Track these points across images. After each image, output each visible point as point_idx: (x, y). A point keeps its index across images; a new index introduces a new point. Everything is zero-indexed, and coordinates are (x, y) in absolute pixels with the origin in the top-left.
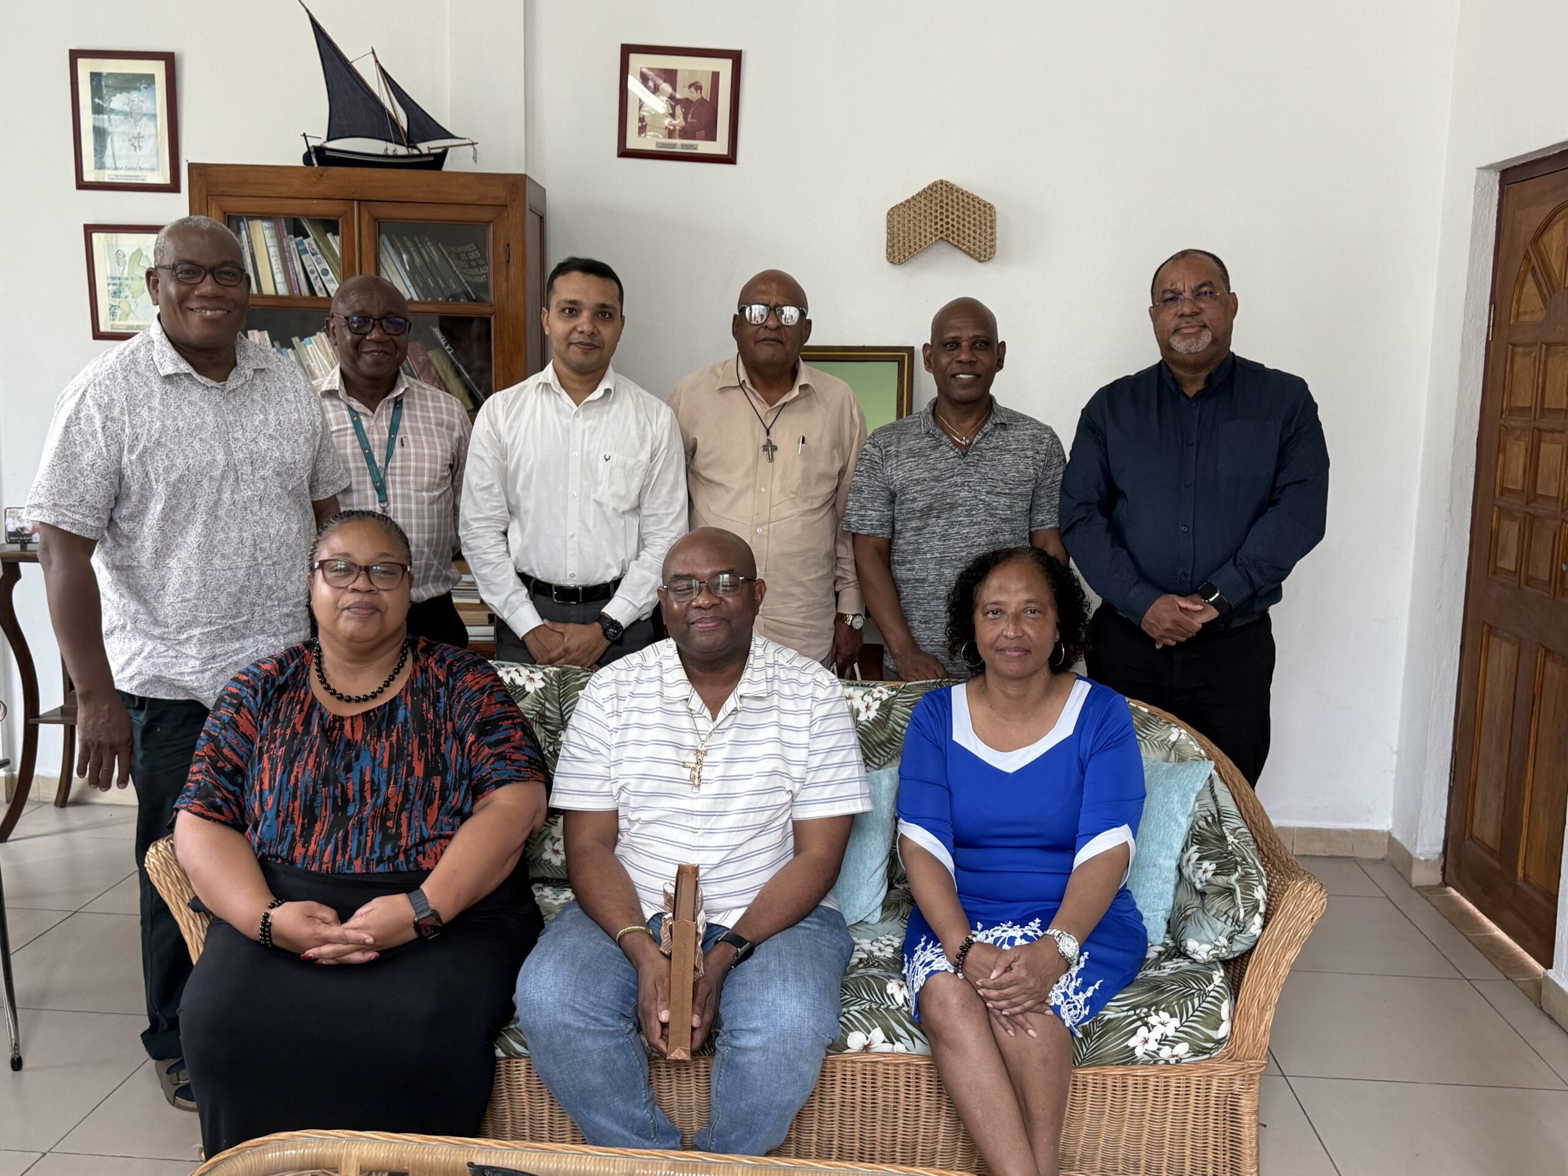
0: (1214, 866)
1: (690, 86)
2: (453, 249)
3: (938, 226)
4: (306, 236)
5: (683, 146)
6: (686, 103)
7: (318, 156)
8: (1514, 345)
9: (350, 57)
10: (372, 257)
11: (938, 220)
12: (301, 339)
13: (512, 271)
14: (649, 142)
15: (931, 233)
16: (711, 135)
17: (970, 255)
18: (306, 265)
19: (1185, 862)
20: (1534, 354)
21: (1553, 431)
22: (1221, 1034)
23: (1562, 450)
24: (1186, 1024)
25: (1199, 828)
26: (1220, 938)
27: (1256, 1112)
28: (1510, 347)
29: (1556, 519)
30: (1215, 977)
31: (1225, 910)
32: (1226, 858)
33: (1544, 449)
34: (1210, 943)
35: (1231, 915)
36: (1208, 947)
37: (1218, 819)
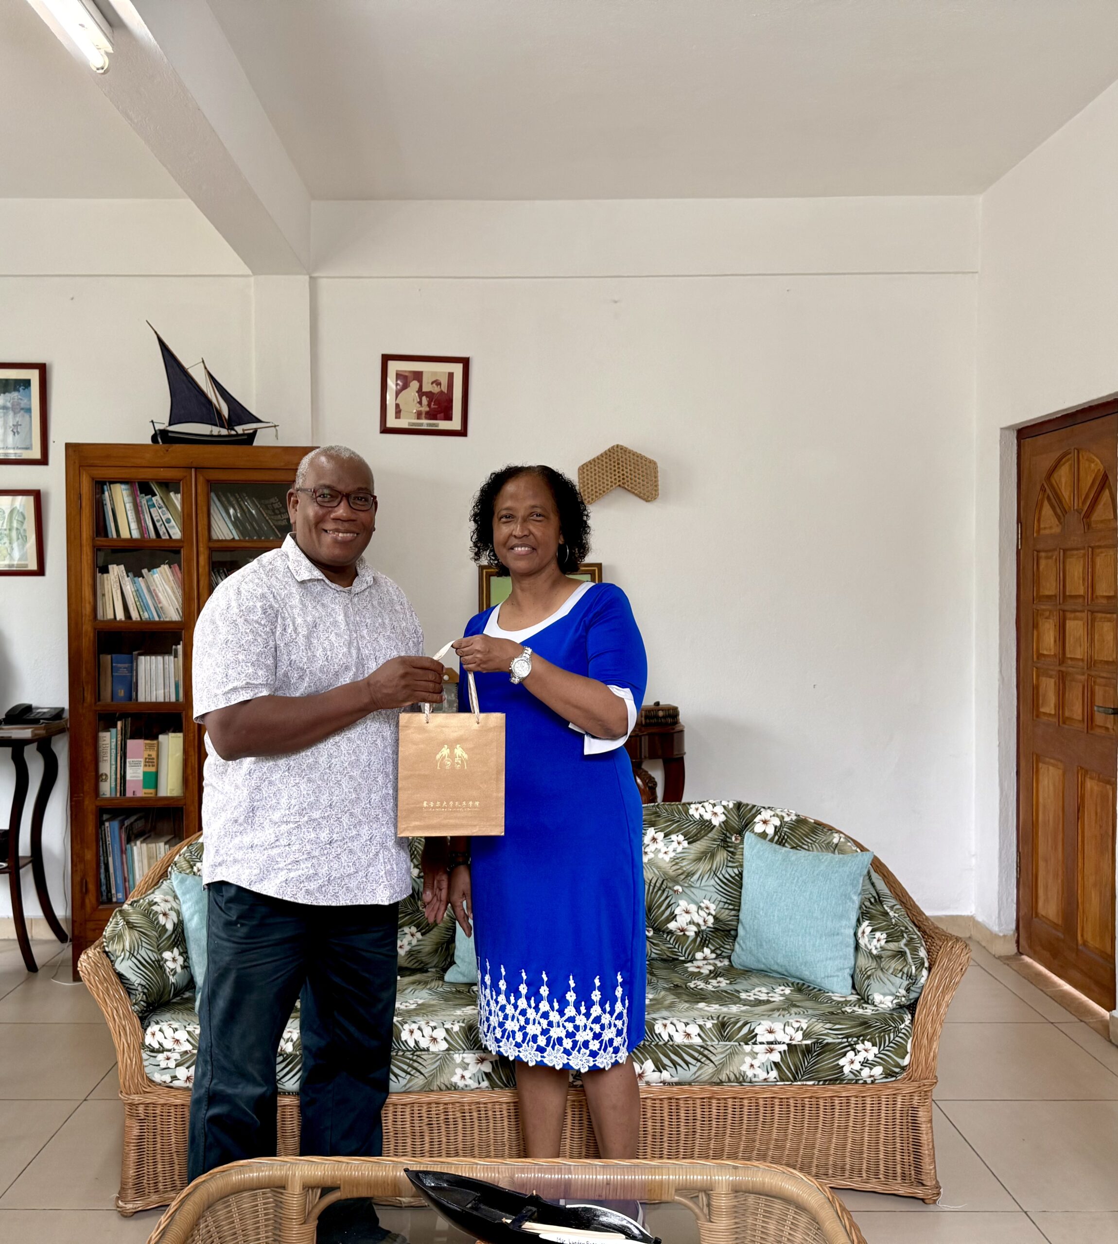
0: (884, 936)
2: (263, 501)
3: (617, 477)
4: (154, 495)
7: (162, 437)
8: (1038, 551)
9: (186, 364)
10: (205, 509)
11: (616, 473)
12: (149, 571)
15: (612, 482)
16: (449, 417)
17: (640, 497)
18: (154, 516)
19: (859, 934)
20: (1054, 557)
21: (1075, 611)
22: (906, 1061)
23: (1084, 624)
24: (883, 1052)
25: (866, 907)
26: (900, 990)
27: (931, 1121)
28: (1035, 553)
29: (1083, 674)
30: (906, 1019)
31: (900, 968)
32: (893, 928)
33: (1070, 624)
34: (892, 994)
35: (905, 972)
36: (891, 998)
37: (879, 900)
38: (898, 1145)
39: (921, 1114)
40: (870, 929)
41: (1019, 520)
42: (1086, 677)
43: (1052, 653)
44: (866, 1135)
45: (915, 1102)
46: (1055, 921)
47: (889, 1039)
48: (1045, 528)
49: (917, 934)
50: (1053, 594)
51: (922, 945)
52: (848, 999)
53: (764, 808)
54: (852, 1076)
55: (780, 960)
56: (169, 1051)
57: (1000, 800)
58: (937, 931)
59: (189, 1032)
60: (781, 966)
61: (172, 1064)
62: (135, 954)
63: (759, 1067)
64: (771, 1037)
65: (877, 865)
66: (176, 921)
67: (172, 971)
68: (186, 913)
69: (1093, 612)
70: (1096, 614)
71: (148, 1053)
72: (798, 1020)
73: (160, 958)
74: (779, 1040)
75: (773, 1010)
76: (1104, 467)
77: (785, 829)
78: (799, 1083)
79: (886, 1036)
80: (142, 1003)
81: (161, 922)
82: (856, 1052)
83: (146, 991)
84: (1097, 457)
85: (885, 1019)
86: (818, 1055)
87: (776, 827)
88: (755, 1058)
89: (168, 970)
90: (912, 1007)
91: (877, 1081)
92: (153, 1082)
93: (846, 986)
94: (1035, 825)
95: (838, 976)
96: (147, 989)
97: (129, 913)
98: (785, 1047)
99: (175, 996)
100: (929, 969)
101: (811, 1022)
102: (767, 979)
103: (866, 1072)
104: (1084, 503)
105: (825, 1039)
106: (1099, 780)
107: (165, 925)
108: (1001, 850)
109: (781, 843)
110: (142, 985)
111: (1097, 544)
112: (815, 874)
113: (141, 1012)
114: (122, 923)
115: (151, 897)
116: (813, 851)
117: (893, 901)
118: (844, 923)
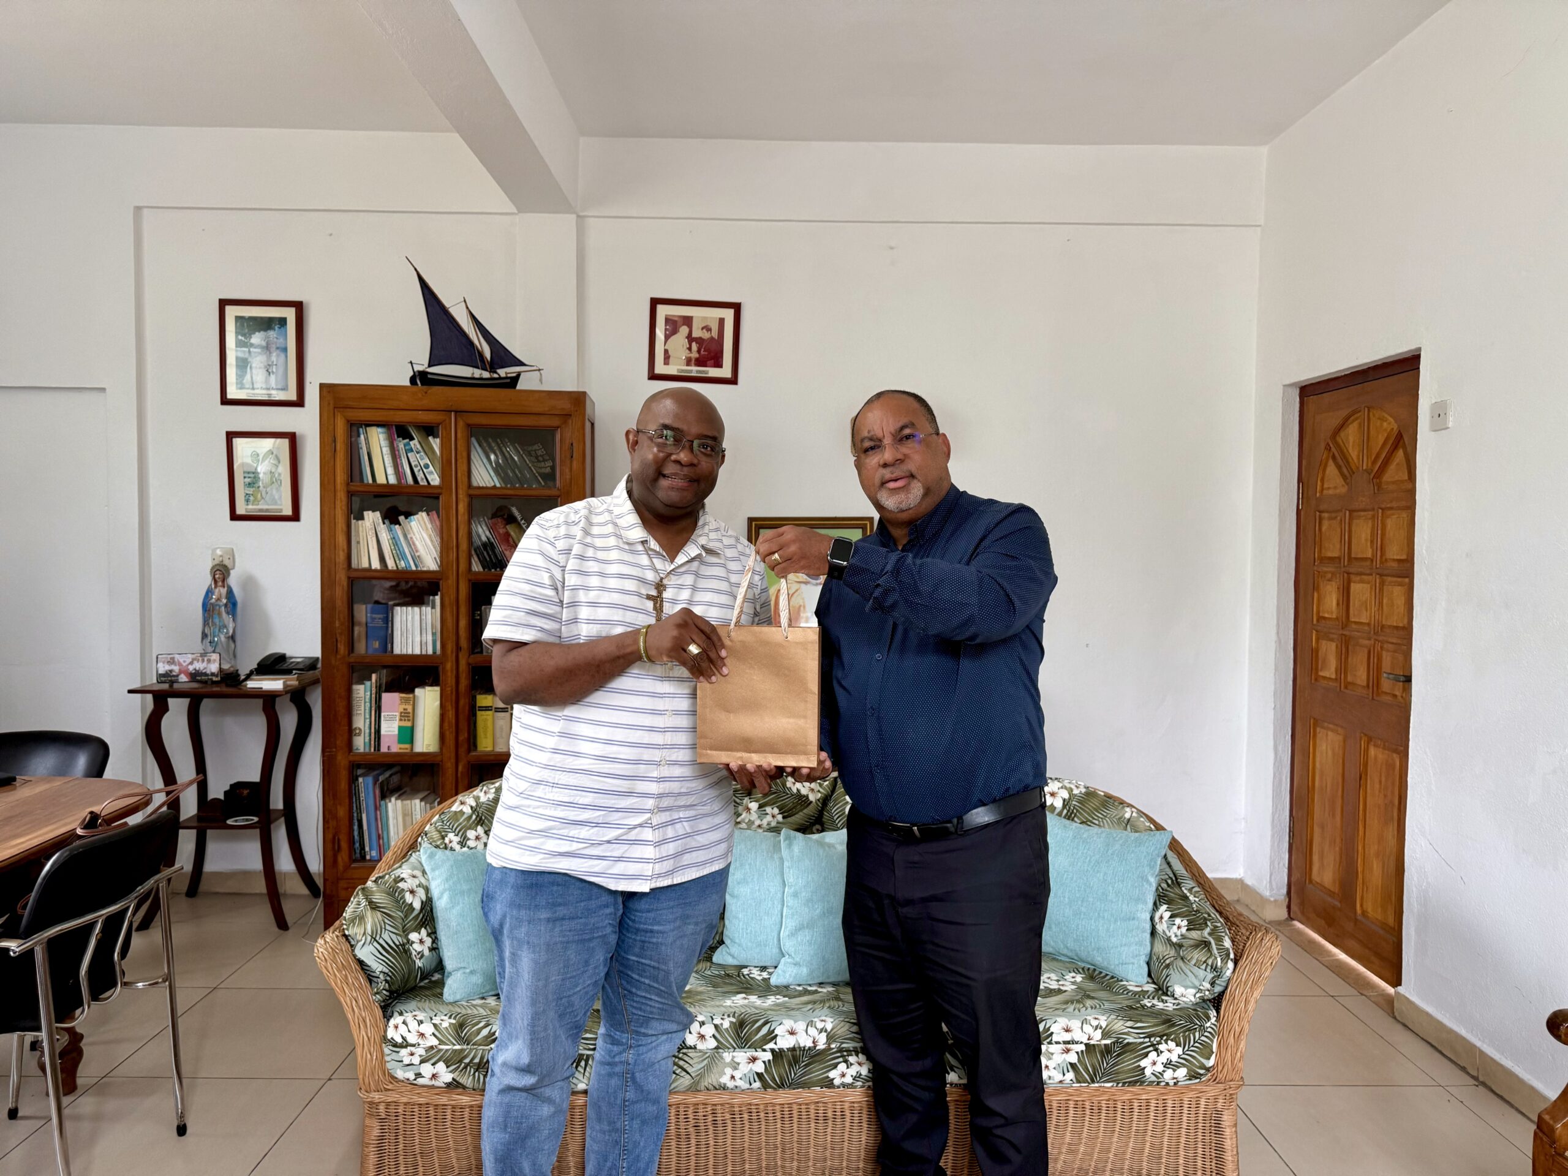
0: (1185, 923)
1: (703, 329)
2: (525, 448)
4: (412, 439)
5: (697, 372)
6: (700, 341)
7: (421, 378)
8: (1321, 512)
9: (447, 304)
10: (465, 454)
12: (406, 518)
13: (575, 464)
14: (671, 370)
16: (718, 364)
18: (411, 460)
19: (1157, 919)
20: (1339, 518)
21: (1361, 574)
22: (1211, 1063)
23: (1371, 588)
24: (1187, 1052)
25: (1163, 889)
26: (1204, 983)
27: (1235, 1125)
28: (1318, 513)
29: (1369, 639)
30: (1212, 1016)
31: (1204, 960)
32: (1194, 915)
33: (1355, 588)
34: (1195, 987)
35: (1210, 963)
36: (1193, 991)
37: (1176, 882)
38: (1200, 1151)
39: (1225, 1118)
40: (1168, 914)
41: (1300, 480)
42: (1372, 642)
43: (1334, 616)
44: (1166, 1139)
45: (1220, 1106)
46: (1332, 890)
47: (1194, 1039)
48: (1329, 488)
49: (1219, 921)
50: (1336, 556)
51: (1226, 934)
52: (1145, 989)
54: (1154, 1078)
55: (1071, 944)
56: (413, 1045)
57: (1274, 764)
58: (1242, 919)
59: (435, 1025)
60: (1071, 951)
61: (416, 1060)
62: (377, 939)
63: (1054, 1068)
64: (1067, 1037)
65: (1175, 845)
66: (424, 898)
67: (418, 954)
68: (435, 893)
69: (1381, 575)
70: (1385, 578)
71: (391, 1047)
72: (1097, 1016)
73: (405, 941)
74: (1076, 1040)
75: (1066, 1002)
76: (1399, 426)
77: (1074, 803)
78: (1096, 1085)
79: (1191, 1035)
80: (384, 992)
81: (407, 901)
82: (1159, 1053)
83: (388, 978)
84: (1391, 416)
85: (1189, 1017)
86: (1118, 1055)
87: (1064, 800)
88: (1050, 1059)
89: (414, 953)
90: (1217, 1002)
91: (1180, 1083)
92: (396, 1078)
93: (1141, 974)
94: (1310, 790)
95: (1133, 964)
96: (390, 977)
97: (372, 892)
98: (1082, 1047)
99: (422, 979)
100: (1236, 962)
101: (1110, 1019)
102: (1055, 963)
103: (1168, 1075)
104: (1374, 462)
105: (1125, 1039)
106: (1384, 748)
107: (412, 903)
108: (1273, 815)
109: (1069, 817)
110: (384, 973)
111: (1388, 506)
112: (1110, 852)
113: (384, 1001)
114: (364, 903)
115: (398, 872)
116: (1104, 827)
117: (1191, 883)
118: (1140, 906)
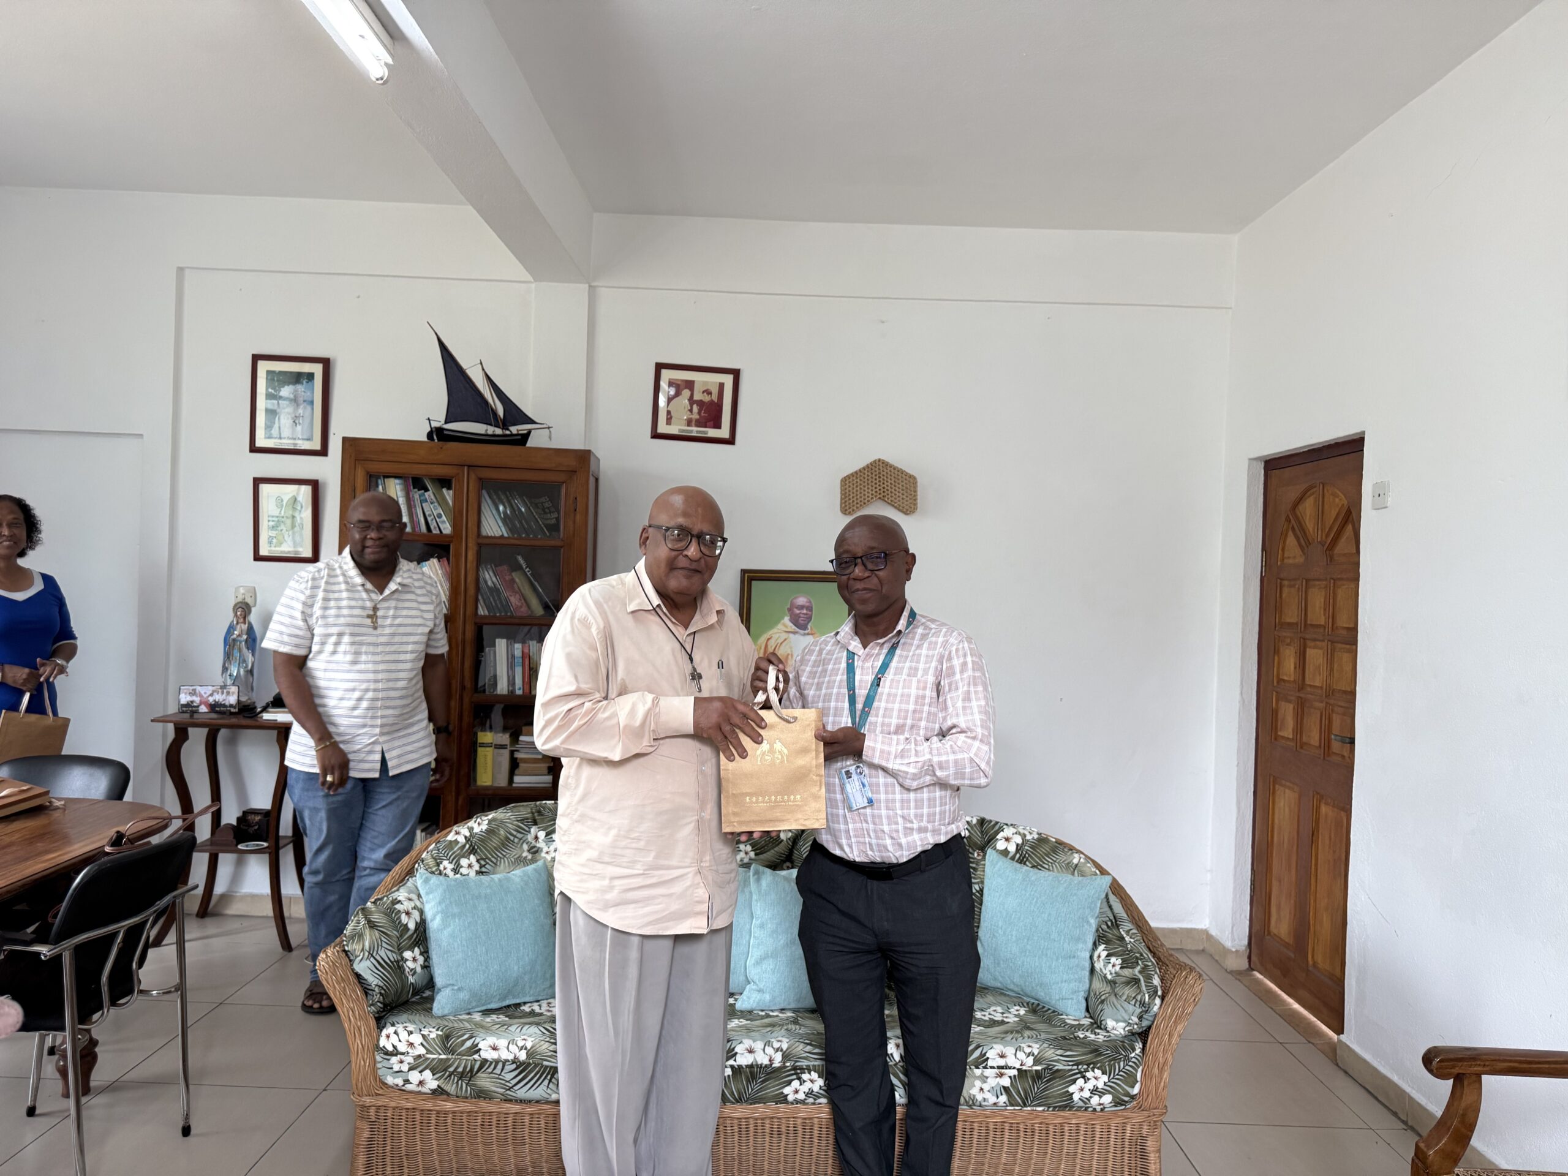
0: (1119, 961)
1: (703, 392)
2: (533, 500)
3: (877, 490)
4: (427, 490)
5: (698, 432)
6: (700, 403)
7: (438, 434)
8: (1282, 579)
9: (464, 365)
10: (476, 506)
11: (877, 486)
13: (578, 517)
14: (673, 430)
15: (872, 494)
16: (718, 425)
17: (899, 510)
18: (425, 510)
19: (1095, 958)
20: (1297, 586)
21: (1315, 640)
22: (1136, 1090)
23: (1324, 654)
24: (1113, 1080)
25: (1103, 930)
26: (1133, 1018)
27: (1159, 1151)
28: (1279, 580)
29: (1322, 702)
30: (1137, 1048)
31: (1133, 996)
32: (1128, 954)
33: (1310, 652)
34: (1125, 1021)
35: (1139, 999)
36: (1123, 1025)
37: (1115, 923)
38: (1126, 1174)
39: (1149, 1143)
40: (1105, 953)
41: (1264, 549)
42: (1324, 705)
43: (1292, 679)
44: (1094, 1162)
45: (1144, 1132)
46: (1287, 940)
47: (1119, 1068)
48: (1289, 558)
49: (1151, 961)
50: (1295, 621)
51: (1156, 973)
52: (1081, 1023)
53: (1007, 825)
54: (1081, 1104)
55: (1017, 980)
56: (403, 1054)
57: (1237, 819)
58: (1171, 959)
59: (423, 1036)
60: (1017, 986)
61: (405, 1068)
62: (374, 954)
63: (989, 1091)
64: (1002, 1062)
65: (1116, 888)
66: (418, 920)
67: (411, 971)
68: (429, 914)
69: (1333, 642)
70: (1336, 644)
71: (382, 1055)
72: (1030, 1044)
73: (400, 958)
74: (1009, 1065)
75: (1006, 1032)
76: (1348, 503)
77: (1026, 848)
78: (1029, 1108)
79: (1117, 1064)
80: (379, 1004)
81: (403, 921)
82: (1086, 1080)
83: (383, 992)
84: (1342, 493)
85: (1116, 1047)
86: (1048, 1081)
87: (1017, 845)
88: (985, 1082)
89: (407, 969)
90: (1143, 1035)
91: (1106, 1109)
92: (386, 1084)
93: (1080, 1009)
94: (1269, 845)
95: (1072, 999)
96: (385, 990)
97: (371, 912)
98: (1015, 1072)
99: (414, 995)
100: (1163, 998)
101: (1042, 1047)
102: (1003, 998)
103: (1095, 1100)
104: (1327, 535)
105: (1055, 1066)
106: (1334, 806)
107: (407, 924)
108: (1235, 868)
109: (1021, 861)
110: (379, 986)
111: (1339, 577)
112: (1055, 894)
113: (378, 1013)
114: (363, 922)
115: (395, 895)
116: (1053, 871)
117: (1130, 925)
118: (1081, 946)
